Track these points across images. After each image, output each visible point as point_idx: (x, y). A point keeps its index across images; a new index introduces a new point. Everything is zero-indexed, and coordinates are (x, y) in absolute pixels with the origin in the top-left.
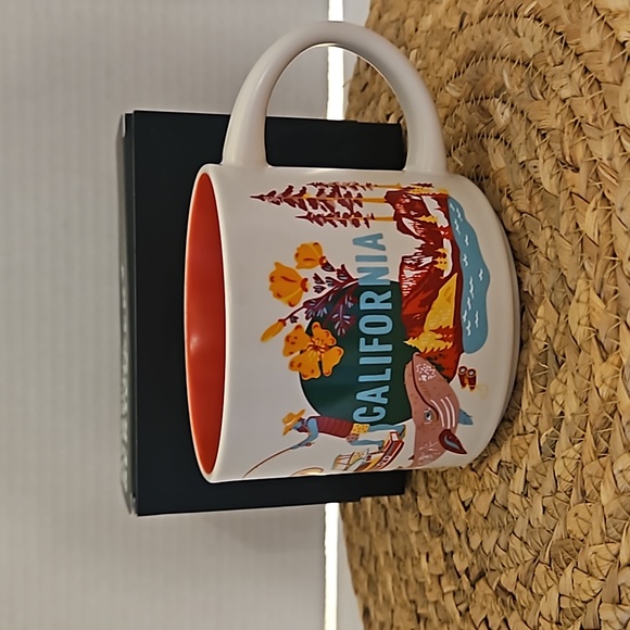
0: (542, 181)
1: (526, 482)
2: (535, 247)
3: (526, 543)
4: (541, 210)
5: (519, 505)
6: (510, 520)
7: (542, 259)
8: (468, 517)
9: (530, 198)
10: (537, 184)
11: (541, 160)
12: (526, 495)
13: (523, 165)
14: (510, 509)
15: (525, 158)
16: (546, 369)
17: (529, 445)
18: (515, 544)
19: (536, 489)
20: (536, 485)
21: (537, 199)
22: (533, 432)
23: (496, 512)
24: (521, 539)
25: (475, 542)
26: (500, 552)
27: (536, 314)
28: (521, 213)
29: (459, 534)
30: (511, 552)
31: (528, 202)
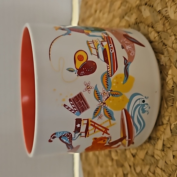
0: (170, 16)
1: (164, 145)
2: (166, 45)
3: (164, 171)
4: (169, 29)
5: (160, 155)
6: (156, 161)
7: (170, 49)
8: (134, 160)
9: (164, 24)
10: (167, 18)
11: (169, 7)
12: (163, 151)
13: (159, 12)
14: (156, 156)
15: (160, 9)
16: (173, 96)
17: (165, 129)
18: (158, 171)
19: (169, 148)
20: (169, 146)
21: (167, 25)
22: (167, 124)
23: (148, 158)
24: (161, 169)
25: (138, 169)
26: (151, 174)
27: (167, 73)
28: (159, 33)
29: (130, 166)
30: (156, 175)
31: (163, 26)
